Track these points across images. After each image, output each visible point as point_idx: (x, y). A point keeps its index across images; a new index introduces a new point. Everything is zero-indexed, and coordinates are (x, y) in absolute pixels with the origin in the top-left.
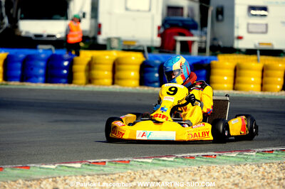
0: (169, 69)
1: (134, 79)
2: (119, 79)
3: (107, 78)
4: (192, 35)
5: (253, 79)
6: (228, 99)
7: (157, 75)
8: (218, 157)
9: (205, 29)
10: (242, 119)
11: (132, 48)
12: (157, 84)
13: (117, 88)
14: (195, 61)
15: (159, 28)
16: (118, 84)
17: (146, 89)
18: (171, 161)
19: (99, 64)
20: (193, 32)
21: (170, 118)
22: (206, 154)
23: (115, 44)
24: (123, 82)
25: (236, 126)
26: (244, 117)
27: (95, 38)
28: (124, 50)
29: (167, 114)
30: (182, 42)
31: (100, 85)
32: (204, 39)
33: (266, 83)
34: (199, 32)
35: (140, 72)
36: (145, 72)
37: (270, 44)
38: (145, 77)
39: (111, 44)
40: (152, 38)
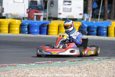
1: (17, 31)
2: (11, 31)
4: (41, 13)
7: (27, 29)
8: (53, 63)
9: (45, 10)
11: (16, 18)
12: (27, 33)
13: (10, 34)
14: (42, 23)
15: (27, 10)
16: (10, 33)
17: (22, 35)
18: (34, 65)
20: (41, 11)
22: (48, 62)
24: (13, 32)
27: (1, 14)
30: (37, 16)
31: (4, 33)
32: (45, 14)
34: (43, 11)
35: (20, 28)
36: (22, 28)
37: (72, 16)
38: (21, 30)
39: (8, 16)
40: (25, 14)
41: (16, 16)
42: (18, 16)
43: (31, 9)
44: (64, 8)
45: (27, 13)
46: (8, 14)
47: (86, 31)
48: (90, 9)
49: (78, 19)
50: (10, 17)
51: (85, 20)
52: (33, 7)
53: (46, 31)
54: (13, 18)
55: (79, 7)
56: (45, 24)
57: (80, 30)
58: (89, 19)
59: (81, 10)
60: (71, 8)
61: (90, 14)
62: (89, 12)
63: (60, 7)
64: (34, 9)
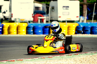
1: (24, 32)
3: (15, 32)
4: (44, 17)
5: (65, 31)
8: (53, 57)
9: (48, 14)
11: (23, 21)
13: (18, 35)
14: (45, 25)
15: (32, 14)
17: (28, 35)
19: (12, 27)
23: (17, 20)
27: (11, 19)
28: (21, 22)
30: (40, 19)
31: (13, 34)
32: (48, 18)
33: (69, 32)
34: (46, 15)
35: (26, 30)
36: (28, 29)
38: (28, 31)
39: (16, 21)
42: (25, 20)
47: (82, 30)
49: (76, 21)
53: (48, 31)
56: (47, 26)
57: (76, 30)
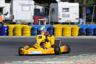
0: (39, 30)
2: (24, 34)
3: (20, 34)
5: (68, 32)
6: (60, 39)
7: (36, 32)
8: (70, 57)
10: (65, 47)
12: (37, 35)
14: (49, 27)
16: (23, 35)
19: (17, 29)
20: (44, 17)
21: (40, 47)
24: (25, 35)
25: (63, 49)
26: (65, 46)
29: (39, 45)
30: (41, 21)
33: (73, 34)
34: (46, 17)
37: (70, 21)
38: (32, 33)
40: (31, 20)
41: (24, 22)
42: (26, 22)
43: (36, 16)
44: (63, 14)
45: (33, 19)
46: (18, 21)
48: (84, 14)
49: (75, 23)
50: (19, 23)
51: (81, 23)
52: (37, 14)
54: (21, 23)
55: (76, 13)
56: (51, 28)
57: (80, 32)
58: (84, 23)
59: (77, 15)
60: (69, 14)
61: (84, 19)
62: (84, 17)
63: (60, 14)
64: (38, 15)
